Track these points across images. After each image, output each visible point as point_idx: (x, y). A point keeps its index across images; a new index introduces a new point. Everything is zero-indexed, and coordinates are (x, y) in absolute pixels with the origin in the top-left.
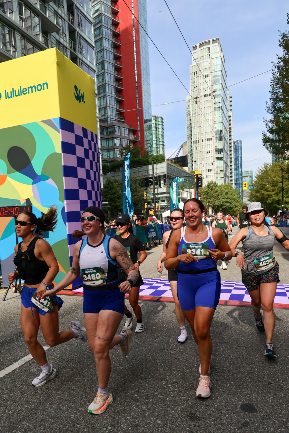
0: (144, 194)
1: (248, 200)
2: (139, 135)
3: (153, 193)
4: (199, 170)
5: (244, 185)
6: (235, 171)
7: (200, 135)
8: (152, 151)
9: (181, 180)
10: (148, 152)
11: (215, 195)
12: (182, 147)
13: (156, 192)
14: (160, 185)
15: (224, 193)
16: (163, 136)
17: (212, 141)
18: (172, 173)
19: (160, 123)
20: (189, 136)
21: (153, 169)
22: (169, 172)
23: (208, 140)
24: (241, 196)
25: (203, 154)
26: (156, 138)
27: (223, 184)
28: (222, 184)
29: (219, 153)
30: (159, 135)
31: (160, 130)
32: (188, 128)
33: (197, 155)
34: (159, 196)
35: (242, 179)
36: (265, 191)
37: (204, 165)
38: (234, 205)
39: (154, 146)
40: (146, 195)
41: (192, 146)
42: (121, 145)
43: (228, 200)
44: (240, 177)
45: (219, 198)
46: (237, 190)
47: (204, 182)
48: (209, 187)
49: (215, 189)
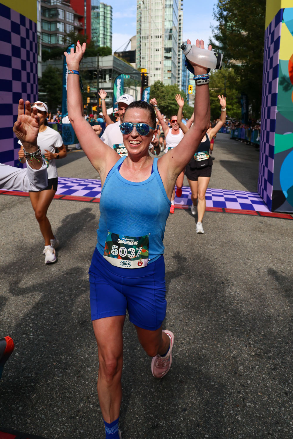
0: (87, 87)
1: (193, 104)
2: (85, 22)
3: (96, 87)
4: (146, 67)
5: (189, 88)
6: (183, 73)
7: (150, 31)
8: (98, 41)
9: (127, 77)
10: (93, 42)
11: (161, 95)
12: (131, 40)
13: (100, 86)
14: (105, 79)
15: (170, 94)
16: (111, 26)
17: (162, 39)
18: (118, 68)
19: (109, 12)
20: (138, 30)
21: (98, 62)
22: (115, 66)
23: (157, 37)
24: (186, 99)
25: (152, 51)
26: (104, 27)
27: (170, 85)
29: (167, 52)
30: (107, 25)
31: (109, 19)
32: (138, 21)
33: (146, 51)
35: (189, 81)
37: (152, 63)
39: (101, 36)
40: (90, 88)
41: (141, 42)
42: (65, 31)
44: (187, 79)
45: (165, 98)
46: (184, 92)
47: (151, 81)
48: (156, 86)
49: (162, 90)
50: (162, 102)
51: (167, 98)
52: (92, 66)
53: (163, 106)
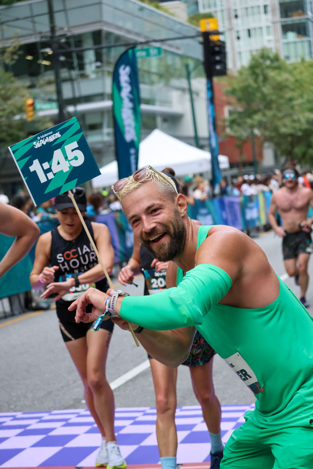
0: (25, 102)
4: (218, 9)
14: (82, 67)
34: (82, 107)
40: (33, 105)
45: (292, 108)
47: (240, 53)
48: (258, 71)
49: (279, 79)
50: (287, 121)
52: (34, 30)
53: (292, 135)
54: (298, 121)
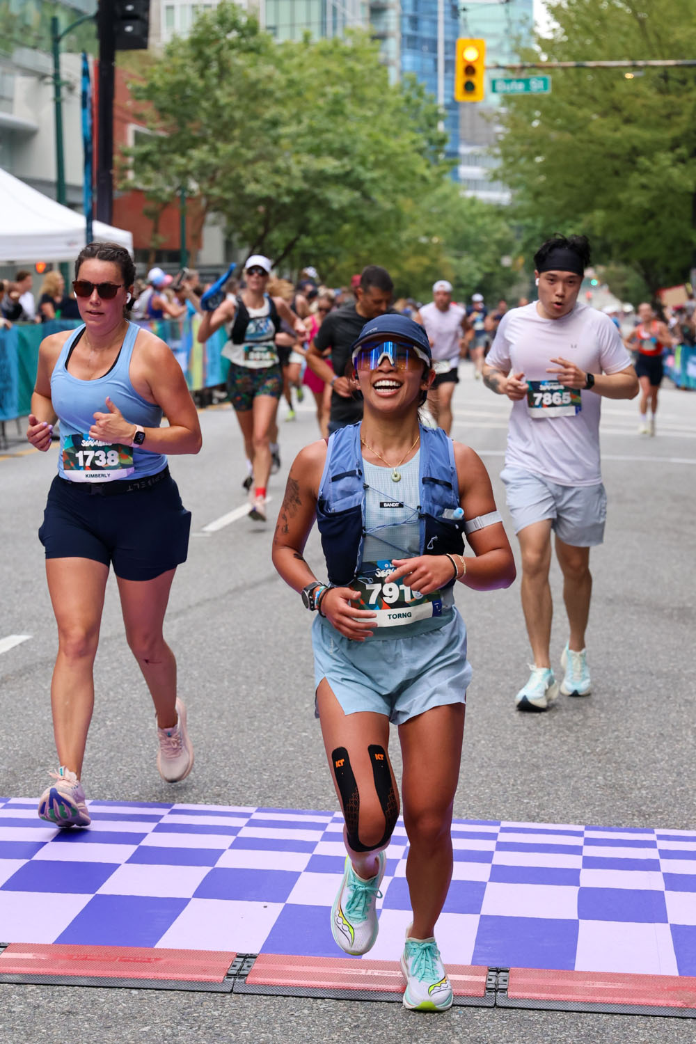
1: (496, 177)
15: (318, 107)
24: (442, 141)
28: (307, 37)
35: (455, 10)
36: (616, 120)
38: (388, 206)
43: (347, 164)
45: (276, 142)
46: (420, 94)
47: (170, 8)
48: (210, 51)
49: (253, 74)
50: (261, 169)
51: (299, 135)
53: (267, 201)
54: (287, 172)
